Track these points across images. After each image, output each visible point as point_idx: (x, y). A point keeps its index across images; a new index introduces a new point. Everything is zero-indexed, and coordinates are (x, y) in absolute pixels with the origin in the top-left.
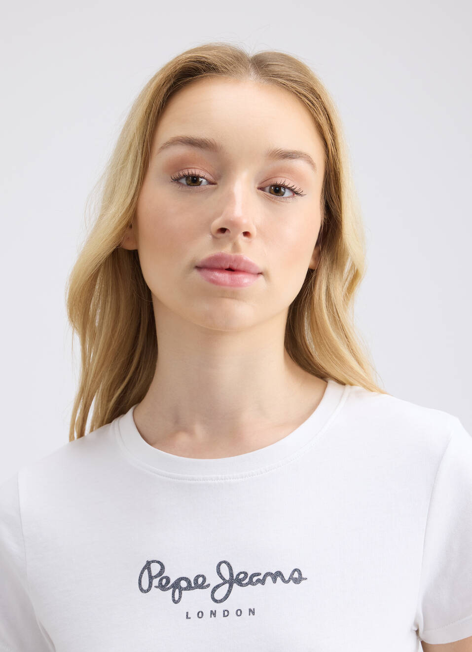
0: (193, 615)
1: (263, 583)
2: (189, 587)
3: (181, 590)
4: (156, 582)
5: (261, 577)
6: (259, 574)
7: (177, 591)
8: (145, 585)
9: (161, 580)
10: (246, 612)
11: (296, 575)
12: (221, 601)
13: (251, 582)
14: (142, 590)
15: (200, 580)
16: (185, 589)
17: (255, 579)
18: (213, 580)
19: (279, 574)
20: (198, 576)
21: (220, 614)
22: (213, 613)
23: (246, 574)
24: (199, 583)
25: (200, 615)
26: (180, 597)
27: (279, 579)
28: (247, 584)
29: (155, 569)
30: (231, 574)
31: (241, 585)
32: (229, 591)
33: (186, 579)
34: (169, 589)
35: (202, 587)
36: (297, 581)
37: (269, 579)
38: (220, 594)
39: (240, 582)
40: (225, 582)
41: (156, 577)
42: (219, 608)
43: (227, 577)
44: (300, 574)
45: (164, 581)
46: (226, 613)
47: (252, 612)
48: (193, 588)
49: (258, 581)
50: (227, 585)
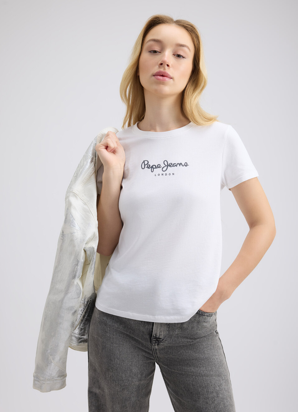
0: (157, 175)
1: (177, 166)
2: (156, 168)
3: (154, 168)
4: (146, 166)
5: (176, 165)
6: (175, 164)
7: (152, 169)
8: (143, 167)
9: (148, 166)
10: (171, 174)
11: (186, 164)
12: (165, 171)
13: (173, 166)
14: (142, 168)
15: (159, 166)
16: (155, 168)
17: (174, 165)
18: (163, 165)
19: (181, 164)
20: (158, 165)
21: (164, 174)
22: (162, 174)
23: (172, 164)
24: (158, 166)
25: (159, 175)
26: (153, 170)
27: (181, 165)
28: (172, 166)
29: (146, 162)
30: (168, 164)
31: (170, 167)
32: (167, 168)
33: (155, 165)
34: (150, 168)
35: (159, 167)
36: (186, 166)
37: (178, 165)
38: (164, 169)
39: (170, 166)
40: (166, 166)
41: (146, 165)
42: (164, 173)
43: (166, 165)
44: (187, 164)
45: (149, 166)
46: (166, 174)
47: (173, 174)
48: (157, 168)
49: (175, 165)
50: (166, 167)
